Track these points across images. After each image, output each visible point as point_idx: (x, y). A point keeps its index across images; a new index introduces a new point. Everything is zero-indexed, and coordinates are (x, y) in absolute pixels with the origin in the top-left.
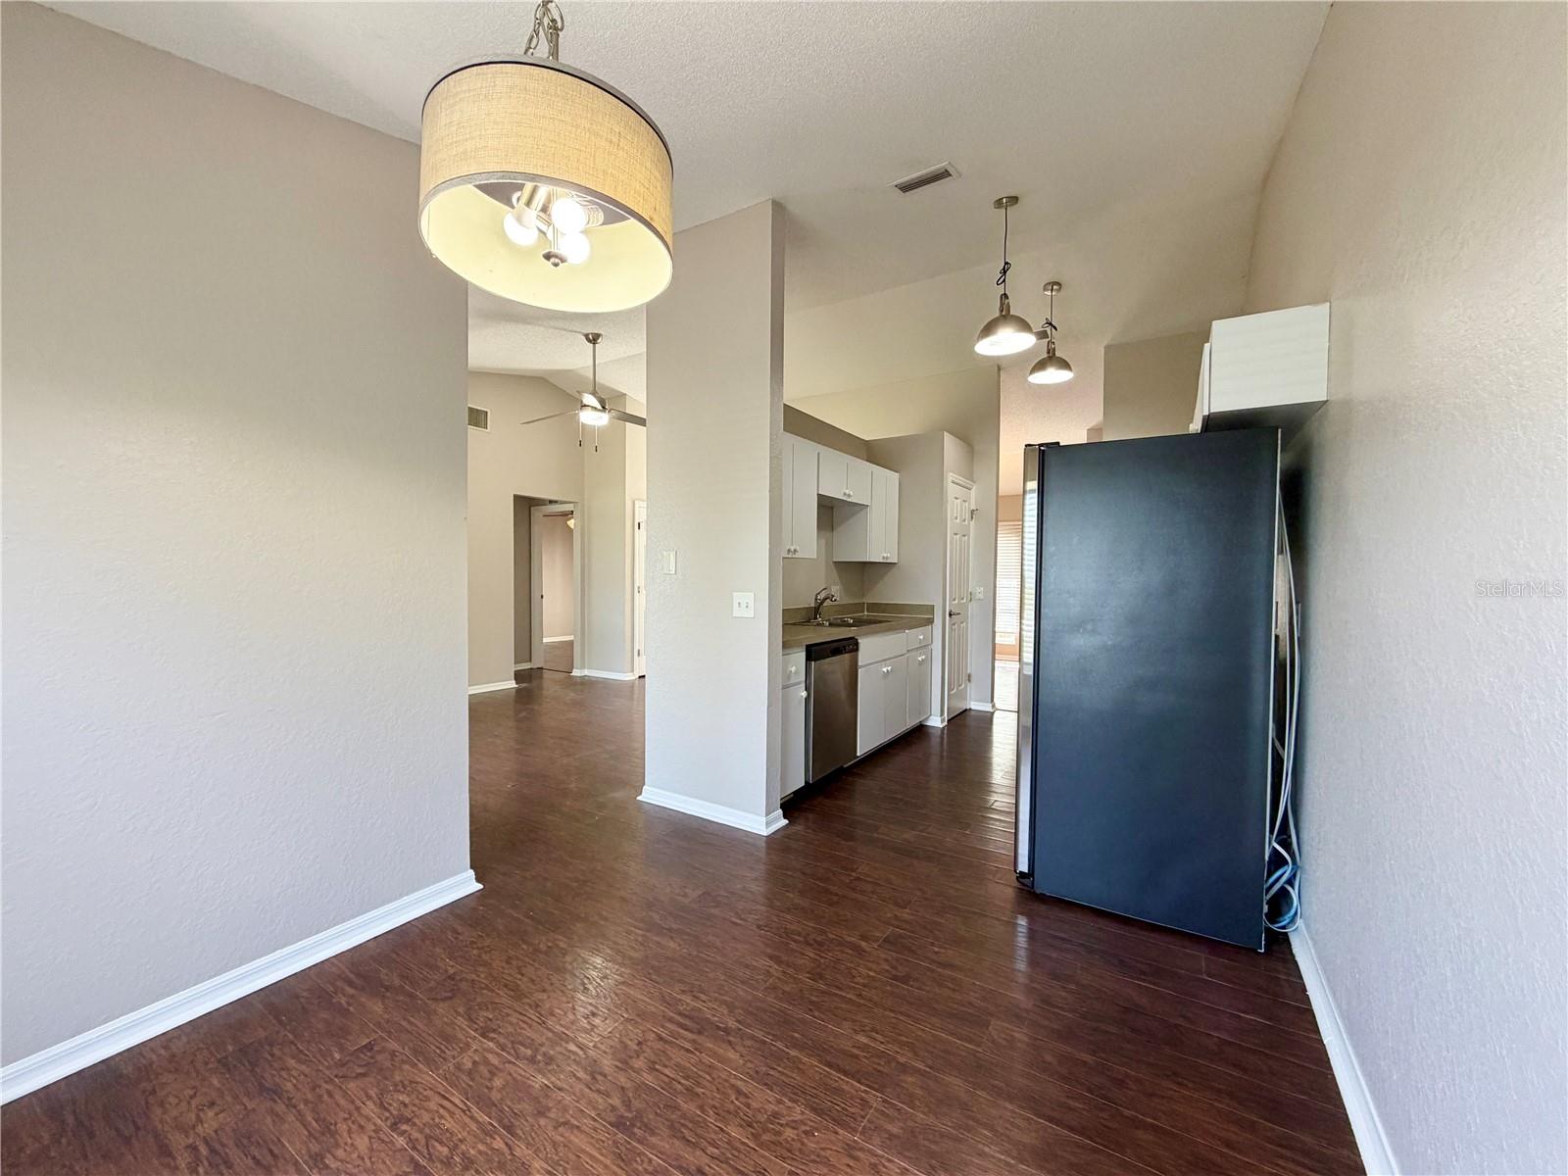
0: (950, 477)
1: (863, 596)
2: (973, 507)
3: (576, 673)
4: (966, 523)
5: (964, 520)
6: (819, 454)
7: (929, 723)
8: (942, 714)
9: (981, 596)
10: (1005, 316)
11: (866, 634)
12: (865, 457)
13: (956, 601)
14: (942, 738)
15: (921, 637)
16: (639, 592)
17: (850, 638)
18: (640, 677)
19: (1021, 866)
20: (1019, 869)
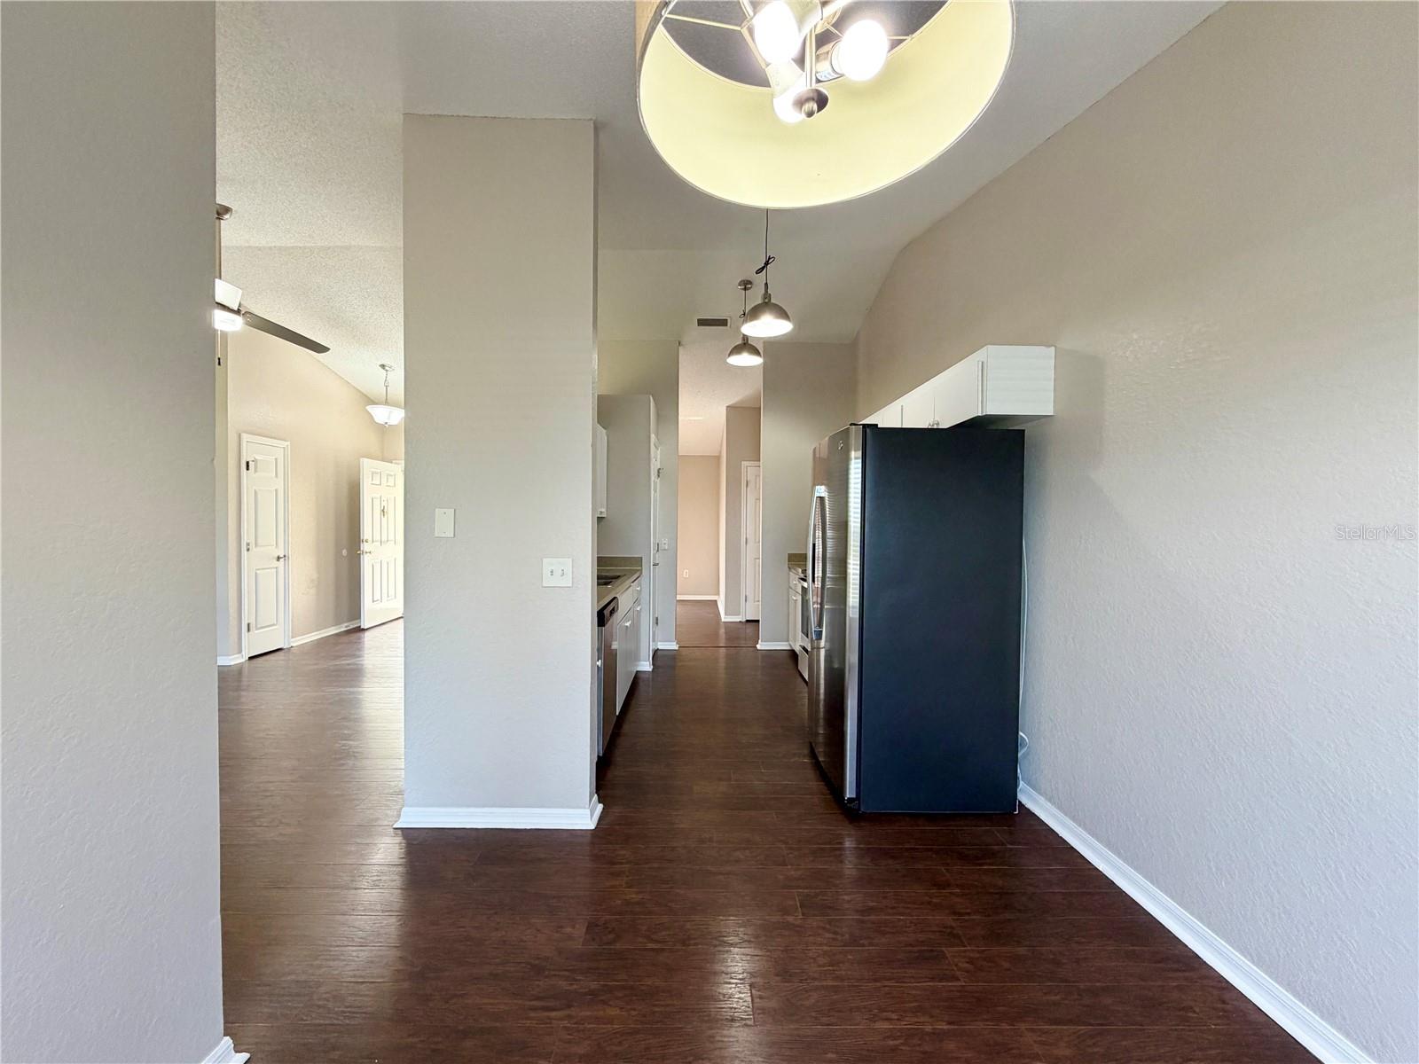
0: (653, 437)
2: (660, 466)
7: (639, 669)
8: (649, 659)
9: (666, 547)
10: (767, 305)
14: (650, 681)
15: (639, 589)
16: (248, 550)
17: (615, 598)
18: (251, 658)
19: (850, 793)
20: (848, 796)
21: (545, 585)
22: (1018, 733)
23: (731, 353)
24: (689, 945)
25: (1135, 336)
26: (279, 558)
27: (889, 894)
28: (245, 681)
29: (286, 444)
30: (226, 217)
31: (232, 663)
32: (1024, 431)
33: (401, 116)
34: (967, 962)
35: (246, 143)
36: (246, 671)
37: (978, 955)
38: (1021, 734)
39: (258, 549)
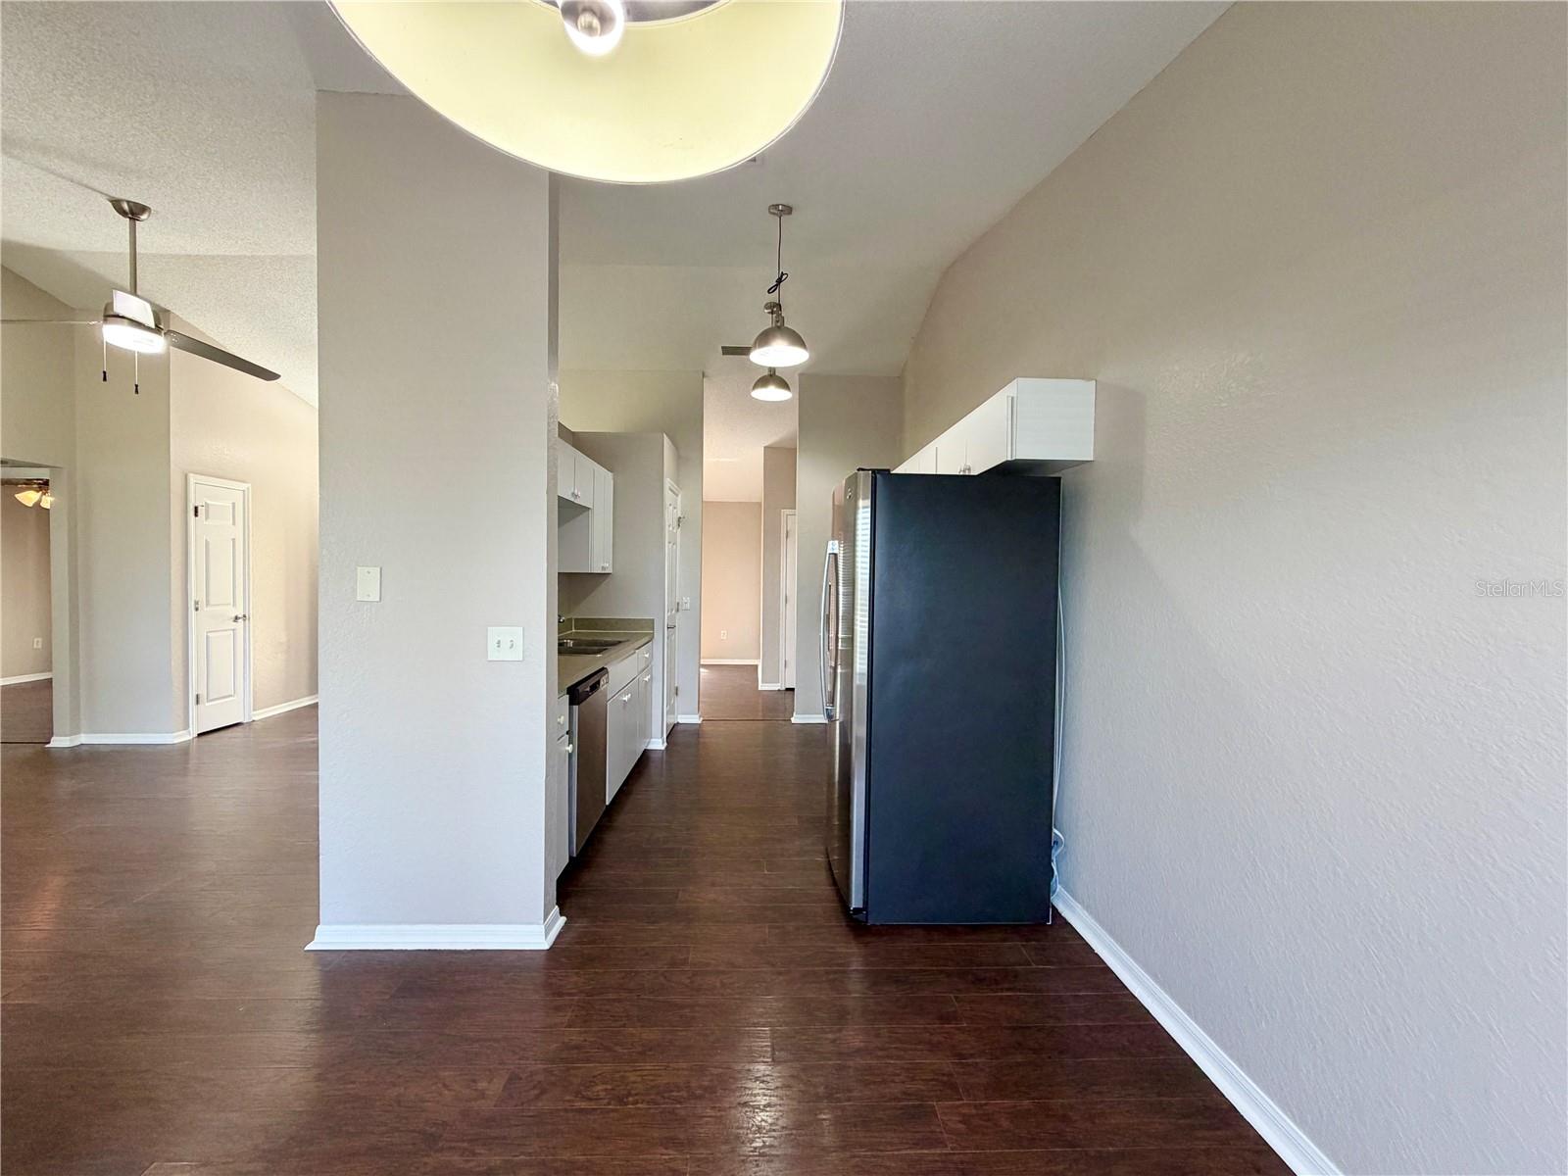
0: (668, 482)
2: (679, 515)
3: (58, 742)
4: (675, 530)
7: (650, 747)
8: (662, 735)
9: (688, 606)
10: (779, 328)
11: (612, 659)
15: (647, 656)
16: (197, 609)
17: (603, 669)
18: (200, 735)
19: (856, 901)
20: (853, 906)
21: (490, 659)
22: (1051, 830)
23: (755, 386)
24: (626, 1104)
25: (1177, 368)
26: (237, 618)
27: (882, 1031)
28: (193, 763)
29: (244, 486)
30: (144, 217)
31: (175, 742)
32: (1060, 478)
33: (315, 93)
34: (960, 1122)
35: (136, 125)
36: (193, 751)
37: (974, 1111)
38: (1055, 831)
39: (209, 609)
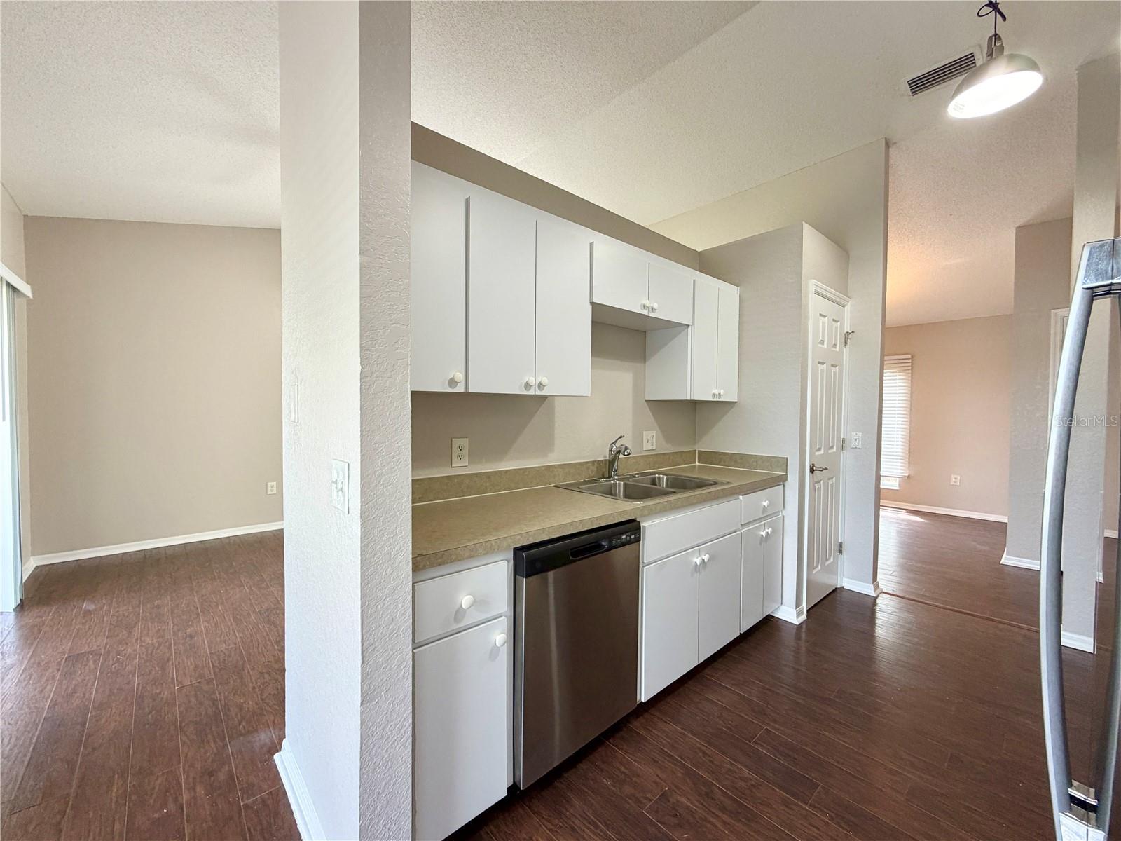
0: (811, 285)
1: (695, 444)
2: (847, 331)
4: (837, 349)
5: (835, 345)
6: (592, 245)
7: (779, 615)
8: (798, 604)
9: (858, 443)
11: (652, 513)
12: (698, 269)
13: (822, 452)
14: (798, 637)
15: (765, 503)
17: (626, 522)
